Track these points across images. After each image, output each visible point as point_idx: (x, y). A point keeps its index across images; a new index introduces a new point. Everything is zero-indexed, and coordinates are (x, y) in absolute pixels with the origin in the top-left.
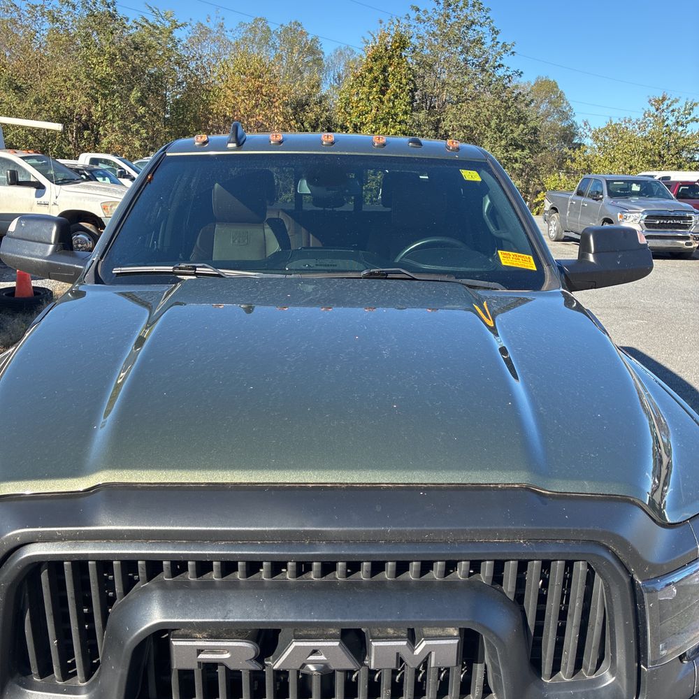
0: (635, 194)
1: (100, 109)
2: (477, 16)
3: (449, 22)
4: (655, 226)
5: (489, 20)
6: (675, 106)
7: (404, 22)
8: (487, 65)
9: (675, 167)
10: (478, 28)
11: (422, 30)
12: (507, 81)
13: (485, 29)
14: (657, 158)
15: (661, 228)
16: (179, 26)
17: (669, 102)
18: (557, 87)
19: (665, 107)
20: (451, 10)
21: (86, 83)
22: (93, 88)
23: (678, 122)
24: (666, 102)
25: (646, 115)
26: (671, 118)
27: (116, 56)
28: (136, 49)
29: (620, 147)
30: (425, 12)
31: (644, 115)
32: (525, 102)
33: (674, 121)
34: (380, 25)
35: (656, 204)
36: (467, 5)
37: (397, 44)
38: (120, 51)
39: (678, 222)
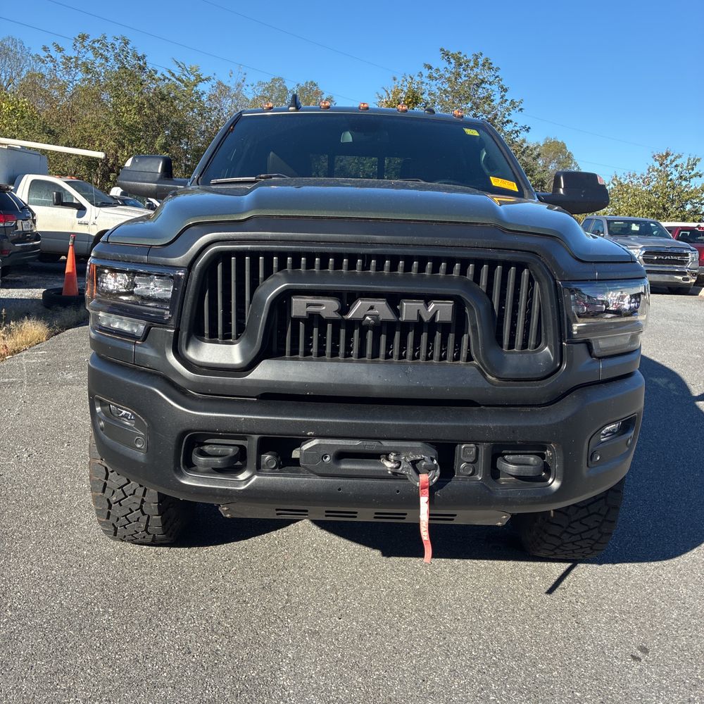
0: (635, 233)
1: (126, 154)
2: (486, 75)
3: (460, 80)
4: (652, 261)
5: (498, 79)
6: (678, 162)
7: (417, 79)
8: (496, 121)
9: (679, 219)
10: (487, 86)
11: (434, 86)
12: (515, 136)
13: (495, 87)
14: (661, 211)
15: (659, 264)
16: (203, 80)
17: (672, 158)
18: (565, 148)
19: (668, 162)
20: (462, 70)
21: (114, 130)
22: (121, 134)
23: (681, 177)
24: (669, 158)
25: (651, 170)
26: (674, 172)
27: (144, 105)
28: (162, 99)
29: (625, 200)
30: (438, 70)
31: (649, 170)
32: (533, 156)
33: (678, 175)
34: (393, 81)
35: (654, 242)
36: (477, 65)
37: (410, 100)
38: (148, 101)
39: (675, 258)
